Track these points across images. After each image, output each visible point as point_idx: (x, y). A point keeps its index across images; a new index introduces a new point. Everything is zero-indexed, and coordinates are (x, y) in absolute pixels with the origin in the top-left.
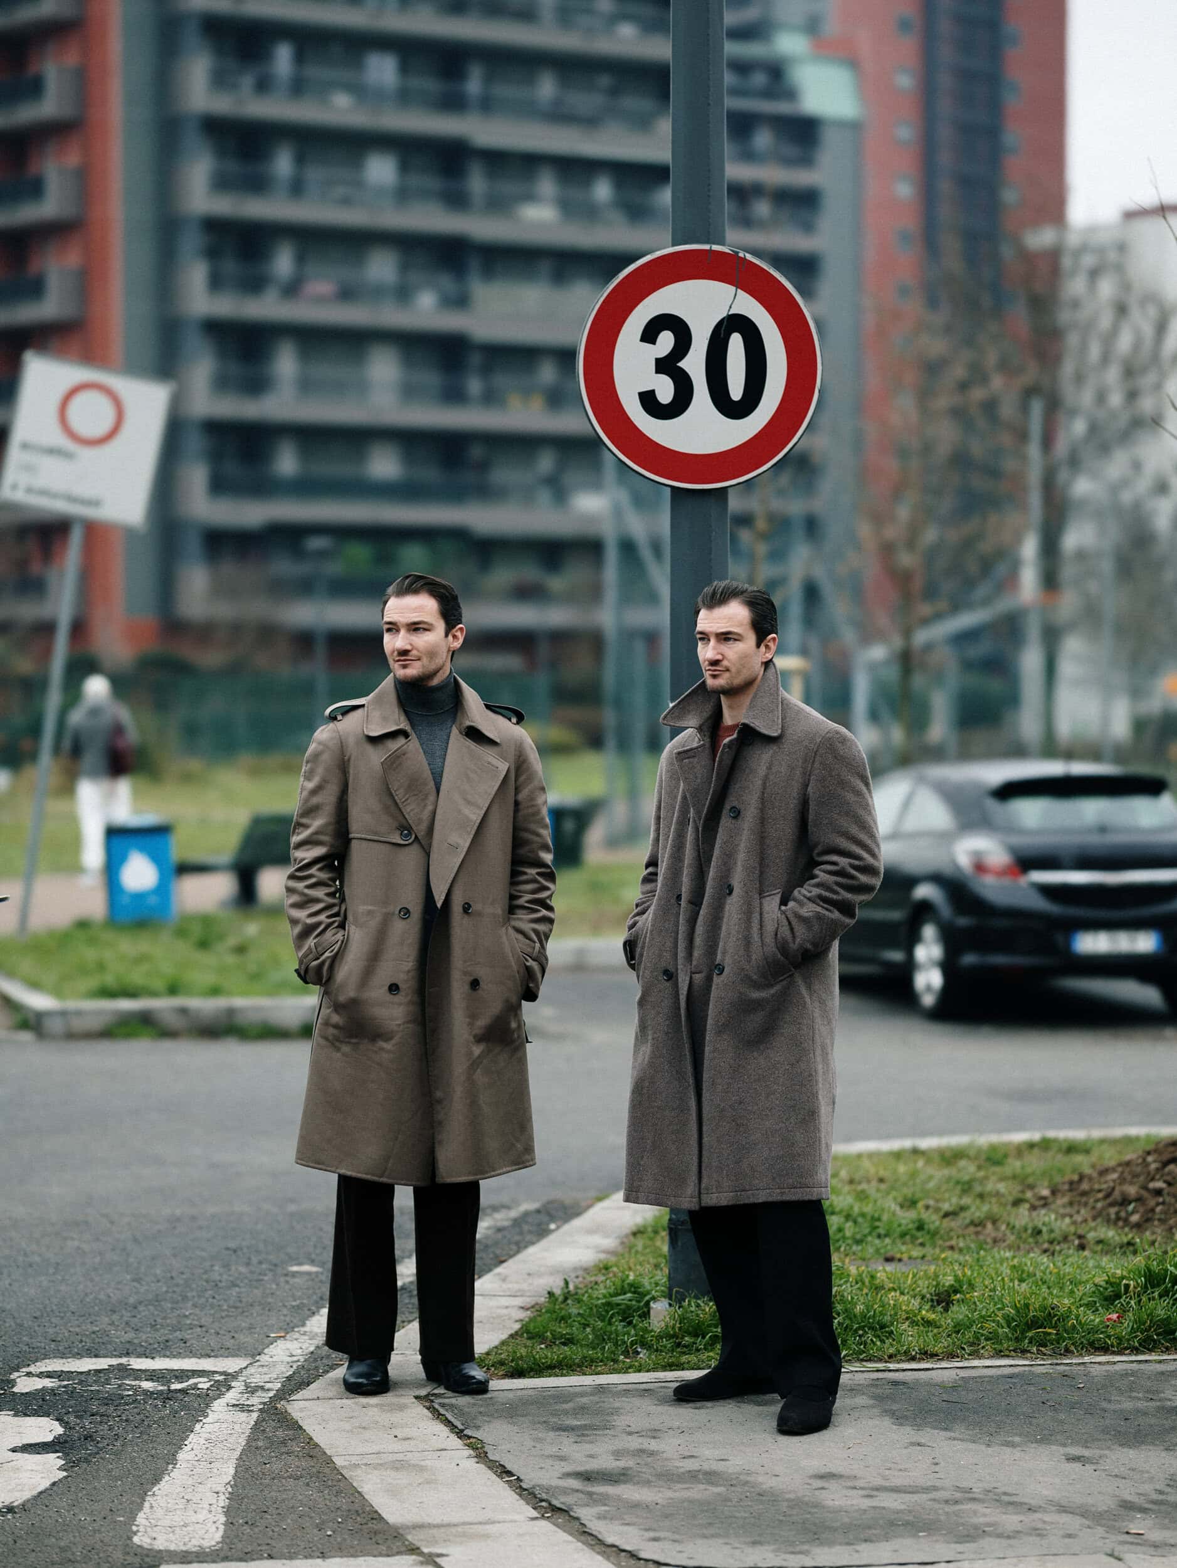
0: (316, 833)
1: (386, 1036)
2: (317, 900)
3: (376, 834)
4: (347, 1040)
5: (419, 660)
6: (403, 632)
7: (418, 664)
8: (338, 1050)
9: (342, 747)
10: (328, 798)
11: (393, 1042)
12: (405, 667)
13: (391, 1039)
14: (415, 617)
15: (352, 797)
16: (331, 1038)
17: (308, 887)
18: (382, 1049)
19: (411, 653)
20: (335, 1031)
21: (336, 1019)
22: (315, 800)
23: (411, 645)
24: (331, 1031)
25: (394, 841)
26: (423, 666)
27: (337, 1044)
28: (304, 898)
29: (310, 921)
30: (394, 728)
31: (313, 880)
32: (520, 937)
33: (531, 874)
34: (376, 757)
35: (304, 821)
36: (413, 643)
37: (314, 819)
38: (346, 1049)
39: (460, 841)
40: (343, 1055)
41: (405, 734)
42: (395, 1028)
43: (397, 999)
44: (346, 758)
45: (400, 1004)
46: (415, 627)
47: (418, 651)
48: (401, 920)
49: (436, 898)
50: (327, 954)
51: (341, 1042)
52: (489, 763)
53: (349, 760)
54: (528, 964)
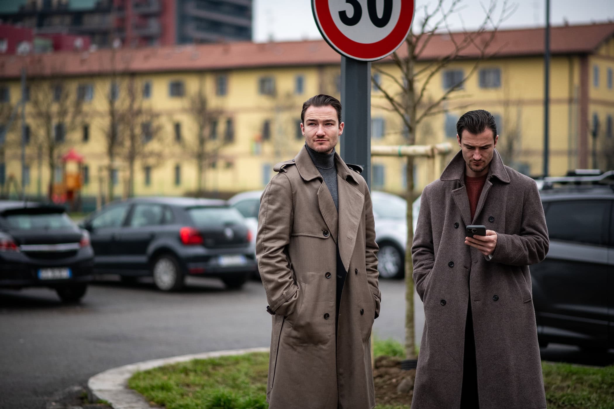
0: (280, 233)
1: (323, 342)
2: (282, 269)
3: (312, 233)
4: (301, 345)
5: (328, 141)
6: (320, 126)
7: (328, 143)
8: (295, 350)
9: (291, 185)
10: (286, 214)
11: (327, 345)
12: (321, 144)
13: (326, 343)
14: (327, 118)
15: (298, 214)
16: (291, 344)
17: (278, 262)
18: (322, 349)
19: (325, 137)
20: (294, 340)
21: (295, 333)
22: (277, 215)
23: (325, 133)
24: (291, 340)
25: (321, 237)
26: (330, 144)
27: (295, 347)
28: (276, 269)
29: (280, 281)
30: (315, 177)
31: (279, 259)
32: (371, 286)
33: (371, 252)
34: (309, 192)
35: (270, 226)
36: (326, 132)
37: (277, 225)
38: (300, 349)
39: (352, 236)
40: (299, 352)
41: (320, 179)
42: (329, 338)
43: (327, 321)
44: (293, 192)
45: (329, 324)
46: (328, 123)
47: (328, 136)
48: (327, 279)
49: (345, 266)
50: (293, 299)
51: (297, 346)
52: (357, 195)
53: (295, 193)
54: (377, 300)
